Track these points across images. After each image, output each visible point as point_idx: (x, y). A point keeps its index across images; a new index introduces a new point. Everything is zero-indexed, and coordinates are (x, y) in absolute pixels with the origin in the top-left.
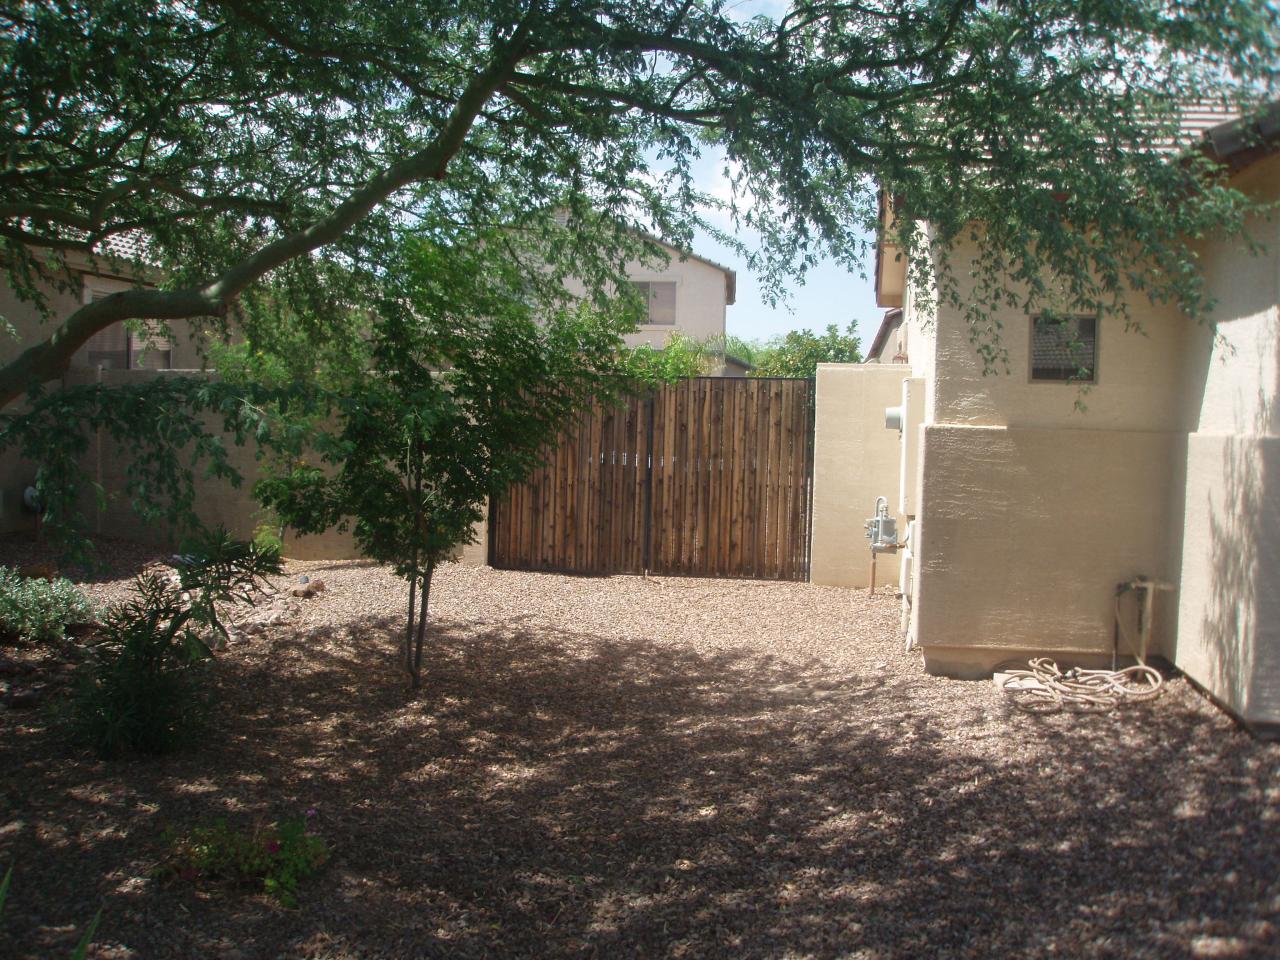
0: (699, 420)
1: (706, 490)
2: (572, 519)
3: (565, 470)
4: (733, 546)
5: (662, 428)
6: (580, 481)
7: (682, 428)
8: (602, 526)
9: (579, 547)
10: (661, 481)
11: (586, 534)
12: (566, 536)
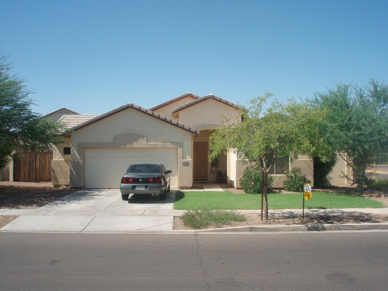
0: (42, 160)
1: (43, 170)
2: (25, 174)
3: (24, 167)
4: (47, 177)
5: (37, 161)
6: (26, 169)
7: (40, 161)
8: (29, 175)
9: (26, 178)
10: (37, 169)
11: (27, 176)
12: (24, 176)
